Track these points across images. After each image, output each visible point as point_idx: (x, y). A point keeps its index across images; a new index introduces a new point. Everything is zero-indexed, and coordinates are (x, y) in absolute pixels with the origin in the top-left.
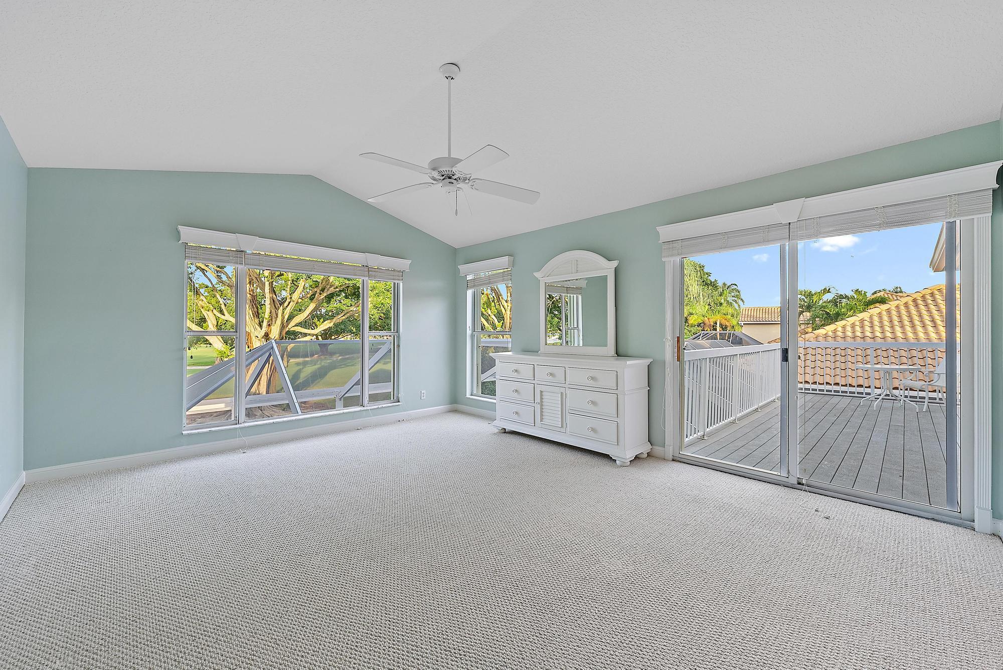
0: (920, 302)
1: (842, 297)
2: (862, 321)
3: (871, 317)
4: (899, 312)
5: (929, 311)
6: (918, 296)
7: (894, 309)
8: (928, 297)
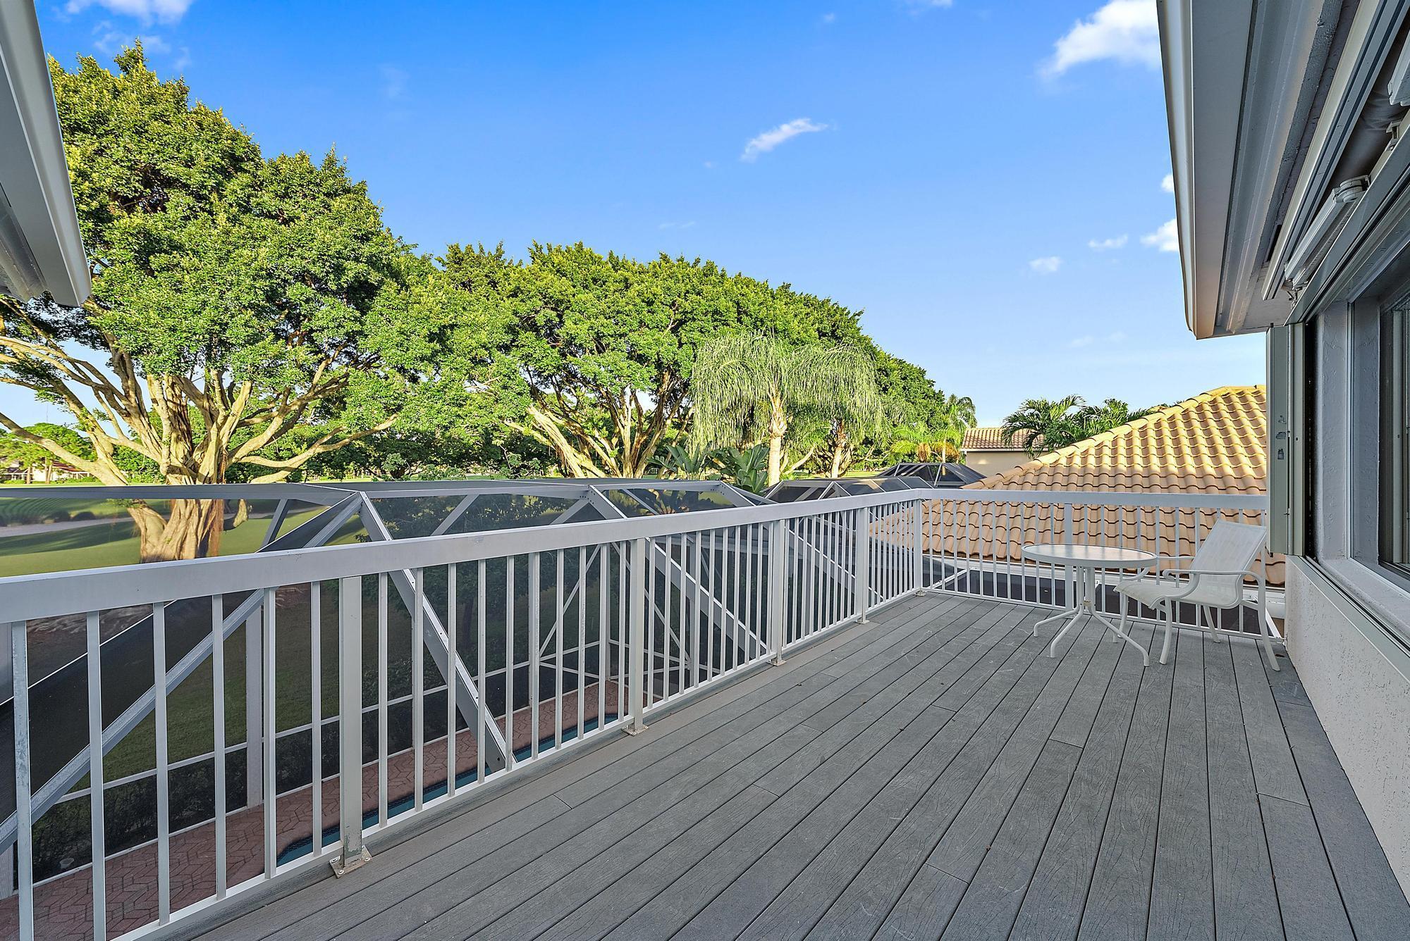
0: (1194, 415)
1: (1091, 412)
2: (1100, 447)
3: (1115, 442)
4: (1159, 433)
5: (1207, 432)
6: (1192, 406)
7: (1153, 427)
8: (1207, 407)
